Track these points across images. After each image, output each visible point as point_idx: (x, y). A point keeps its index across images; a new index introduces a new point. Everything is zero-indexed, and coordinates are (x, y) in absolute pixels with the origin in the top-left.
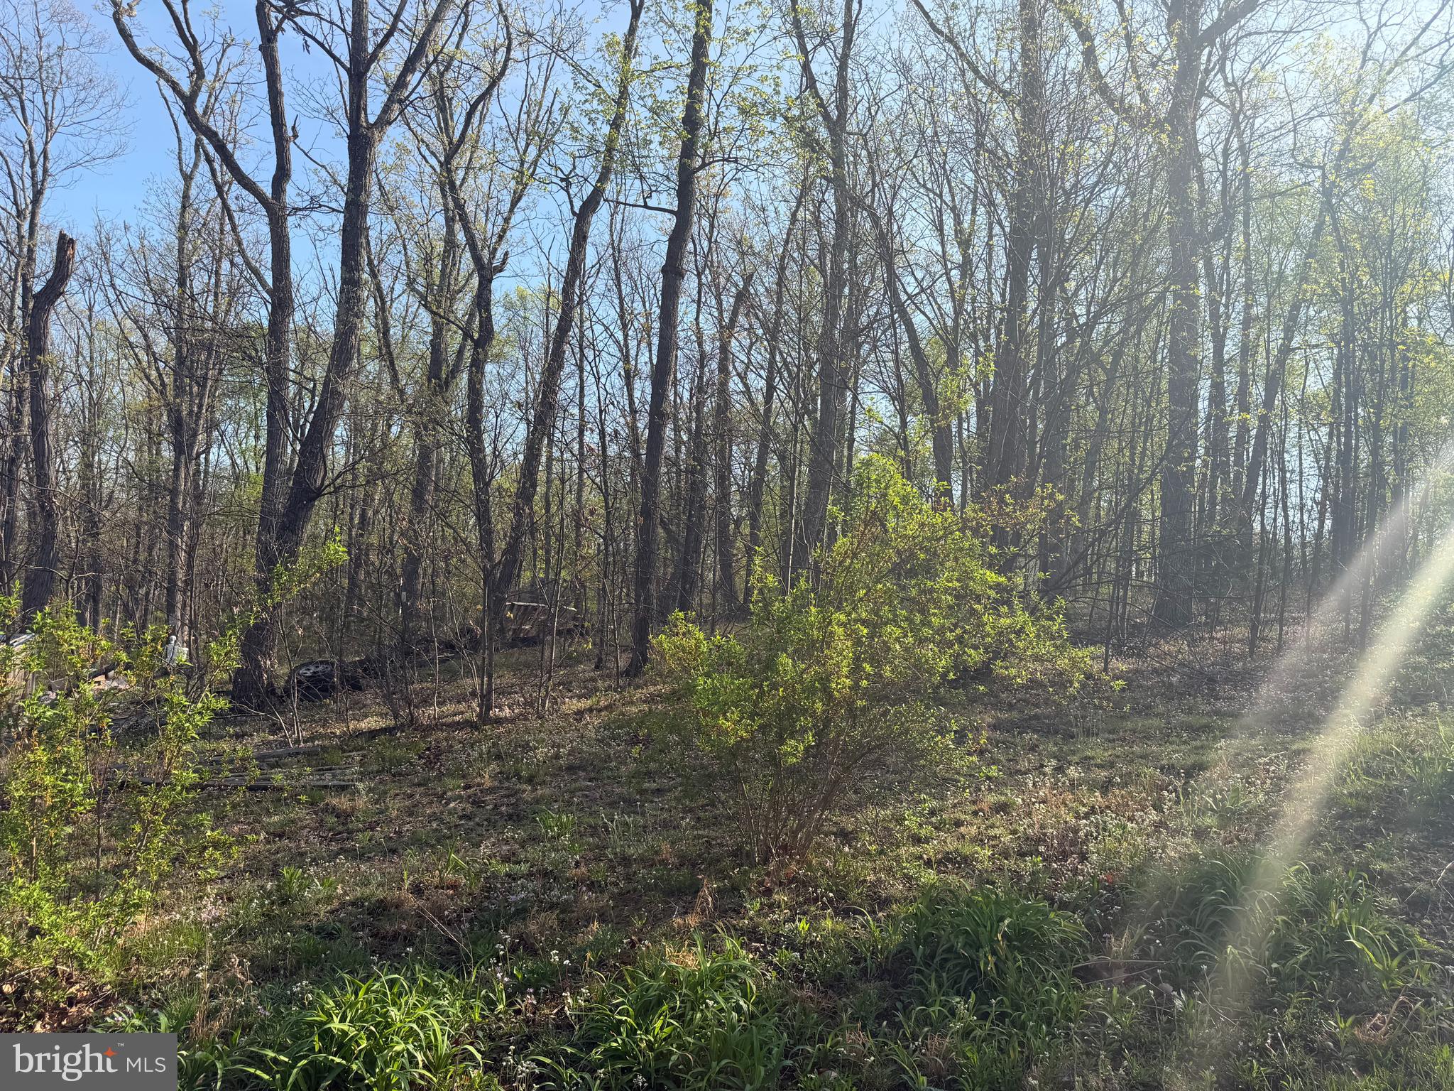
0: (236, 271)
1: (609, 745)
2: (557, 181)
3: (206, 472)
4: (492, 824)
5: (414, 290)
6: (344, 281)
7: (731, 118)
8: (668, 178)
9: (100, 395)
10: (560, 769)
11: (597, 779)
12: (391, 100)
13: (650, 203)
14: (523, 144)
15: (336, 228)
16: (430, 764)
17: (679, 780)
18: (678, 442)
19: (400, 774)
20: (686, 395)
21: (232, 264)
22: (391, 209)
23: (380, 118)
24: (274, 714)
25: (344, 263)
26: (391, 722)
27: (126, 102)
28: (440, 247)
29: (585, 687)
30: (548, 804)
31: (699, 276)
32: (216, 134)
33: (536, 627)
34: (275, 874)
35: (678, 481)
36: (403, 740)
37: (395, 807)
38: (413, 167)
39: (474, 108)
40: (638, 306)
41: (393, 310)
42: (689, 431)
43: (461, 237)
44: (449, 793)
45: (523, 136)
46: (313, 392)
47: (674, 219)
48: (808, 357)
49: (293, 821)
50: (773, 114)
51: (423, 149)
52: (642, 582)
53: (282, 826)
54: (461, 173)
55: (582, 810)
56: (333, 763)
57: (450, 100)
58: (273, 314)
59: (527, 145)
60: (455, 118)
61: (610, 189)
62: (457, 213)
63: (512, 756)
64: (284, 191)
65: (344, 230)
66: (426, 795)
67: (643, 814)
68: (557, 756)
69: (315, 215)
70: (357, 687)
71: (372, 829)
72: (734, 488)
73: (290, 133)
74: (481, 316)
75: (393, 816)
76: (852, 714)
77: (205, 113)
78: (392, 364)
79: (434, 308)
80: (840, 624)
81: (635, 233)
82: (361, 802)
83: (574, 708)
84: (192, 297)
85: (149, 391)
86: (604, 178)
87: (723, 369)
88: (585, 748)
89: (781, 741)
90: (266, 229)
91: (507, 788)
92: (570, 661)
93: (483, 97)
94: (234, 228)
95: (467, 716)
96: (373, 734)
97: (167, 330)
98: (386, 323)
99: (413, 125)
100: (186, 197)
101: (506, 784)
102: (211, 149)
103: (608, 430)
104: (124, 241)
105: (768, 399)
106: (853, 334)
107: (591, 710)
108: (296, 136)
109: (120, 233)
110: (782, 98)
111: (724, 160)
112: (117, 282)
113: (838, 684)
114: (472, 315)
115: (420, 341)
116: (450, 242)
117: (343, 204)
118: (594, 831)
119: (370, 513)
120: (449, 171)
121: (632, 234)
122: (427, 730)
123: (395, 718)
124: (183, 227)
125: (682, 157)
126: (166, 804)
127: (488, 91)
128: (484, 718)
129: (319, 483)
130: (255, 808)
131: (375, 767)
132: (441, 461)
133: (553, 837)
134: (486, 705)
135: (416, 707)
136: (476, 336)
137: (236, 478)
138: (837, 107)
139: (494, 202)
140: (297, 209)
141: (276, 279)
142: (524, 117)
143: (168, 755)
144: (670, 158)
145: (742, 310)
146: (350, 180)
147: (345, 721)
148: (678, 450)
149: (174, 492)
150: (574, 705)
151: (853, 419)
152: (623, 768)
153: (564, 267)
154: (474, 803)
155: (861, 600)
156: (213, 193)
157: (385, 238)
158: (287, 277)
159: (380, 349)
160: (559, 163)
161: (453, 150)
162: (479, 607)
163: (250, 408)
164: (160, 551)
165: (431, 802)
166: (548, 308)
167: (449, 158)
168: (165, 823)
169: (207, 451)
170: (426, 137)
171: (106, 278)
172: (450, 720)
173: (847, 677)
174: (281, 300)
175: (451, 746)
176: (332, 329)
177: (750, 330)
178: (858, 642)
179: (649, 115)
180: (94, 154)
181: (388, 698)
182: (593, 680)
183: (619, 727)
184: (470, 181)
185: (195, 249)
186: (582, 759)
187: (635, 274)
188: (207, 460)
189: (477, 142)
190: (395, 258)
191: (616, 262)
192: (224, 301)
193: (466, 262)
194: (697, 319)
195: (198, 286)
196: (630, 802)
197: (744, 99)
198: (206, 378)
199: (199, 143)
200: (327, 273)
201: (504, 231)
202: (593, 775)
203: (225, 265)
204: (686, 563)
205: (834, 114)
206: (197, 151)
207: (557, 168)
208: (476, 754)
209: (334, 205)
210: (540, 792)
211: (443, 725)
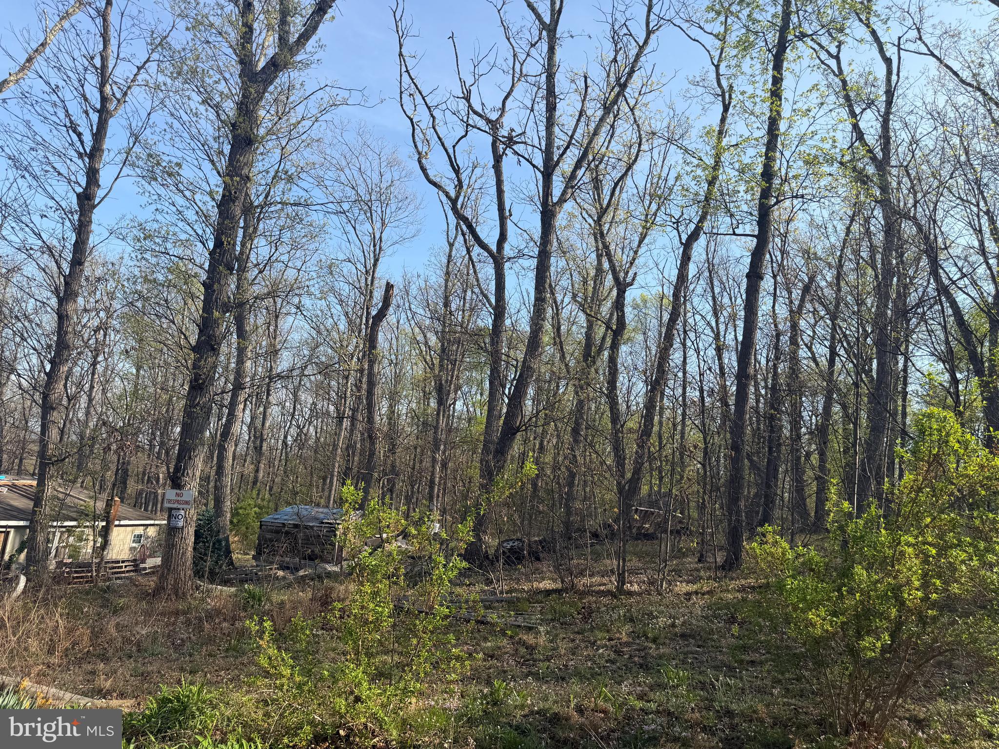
0: (474, 296)
1: (713, 622)
2: (671, 224)
3: (453, 416)
4: (629, 670)
5: (576, 301)
6: (536, 299)
7: (798, 168)
8: (751, 214)
9: (401, 370)
10: (676, 635)
11: (704, 647)
12: (566, 187)
13: (737, 231)
14: (648, 202)
15: (532, 267)
16: (585, 619)
17: (768, 656)
18: (758, 395)
19: (566, 624)
20: (763, 361)
21: (473, 292)
22: (564, 253)
23: (560, 199)
24: (488, 572)
25: (536, 288)
26: (559, 585)
27: (422, 206)
28: (592, 273)
29: (691, 575)
30: (668, 660)
31: (774, 277)
32: (467, 219)
33: (653, 526)
34: (489, 683)
35: (758, 424)
36: (567, 599)
37: (563, 647)
38: (578, 226)
39: (616, 184)
40: (726, 300)
41: (563, 315)
42: (766, 387)
43: (606, 265)
44: (599, 642)
45: (648, 197)
46: (516, 367)
47: (755, 240)
48: (864, 330)
49: (499, 648)
50: (830, 161)
51: (584, 213)
52: (734, 499)
53: (493, 650)
54: (607, 226)
55: (693, 669)
56: (523, 610)
57: (601, 181)
58: (495, 321)
59: (651, 203)
60: (604, 192)
61: (707, 226)
62: (604, 251)
63: (641, 621)
64: (503, 248)
65: (537, 268)
66: (583, 641)
67: (741, 679)
68: (673, 625)
69: (520, 261)
70: (538, 559)
71: (549, 661)
72: (804, 430)
73: (508, 214)
74: (618, 315)
75: (562, 653)
76: (922, 620)
77: (462, 207)
78: (562, 347)
79: (588, 311)
80: (909, 544)
81: (724, 251)
82: (542, 640)
83: (684, 590)
84: (451, 312)
85: (425, 368)
86: (703, 219)
87: (794, 341)
88: (694, 622)
89: (859, 636)
90: (492, 271)
91: (638, 644)
92: (681, 554)
93: (622, 178)
94: (475, 272)
95: (609, 586)
96: (548, 593)
97: (436, 333)
98: (559, 323)
99: (579, 201)
100: (450, 256)
101: (638, 641)
102: (464, 228)
103: (706, 388)
104: (417, 283)
105: (832, 362)
106: (903, 313)
107: (696, 593)
108: (511, 215)
109: (415, 279)
110: (838, 150)
111: (793, 197)
112: (412, 306)
113: (910, 594)
114: (612, 315)
115: (578, 333)
116: (599, 269)
117: (537, 253)
118: (703, 686)
119: (545, 443)
120: (600, 226)
121: (722, 252)
122: (583, 594)
123: (562, 583)
124: (448, 273)
125: (760, 199)
126: (430, 627)
127: (626, 174)
128: (620, 590)
129: (518, 424)
130: (477, 635)
131: (550, 617)
132: (590, 409)
133: (673, 686)
134: (622, 581)
135: (575, 577)
136: (614, 327)
137: (470, 420)
138: (882, 150)
139: (627, 242)
140: (510, 258)
141: (497, 301)
142: (648, 185)
143: (432, 594)
144: (752, 200)
145: (808, 298)
146: (542, 238)
147: (530, 581)
148: (758, 401)
149: (436, 428)
150: (682, 588)
151: (905, 378)
152: (723, 641)
153: (674, 279)
154: (615, 651)
155: (927, 526)
156: (465, 252)
157: (559, 270)
158: (504, 299)
159: (554, 338)
160: (673, 212)
161: (603, 212)
162: (616, 510)
163: (479, 378)
164: (427, 463)
165: (587, 647)
166: (661, 305)
167: (600, 218)
168: (430, 640)
169: (454, 404)
170: (586, 206)
171: (407, 305)
172: (597, 588)
173: (917, 589)
174: (499, 311)
175: (599, 608)
176: (528, 329)
177: (815, 312)
178: (925, 561)
179: (737, 173)
180: (405, 237)
181: (557, 568)
182: (698, 570)
183: (719, 609)
184: (613, 230)
185: (454, 285)
186: (692, 630)
187: (724, 279)
188: (454, 408)
189: (618, 205)
190: (565, 282)
191: (710, 272)
192: (467, 314)
193: (609, 280)
194: (773, 307)
195: (453, 306)
196: (731, 669)
197: (809, 155)
198: (456, 360)
199: (458, 224)
200: (525, 294)
201: (634, 259)
202: (700, 643)
203: (469, 293)
204: (768, 486)
205: (880, 155)
206: (457, 229)
207: (671, 216)
208: (615, 616)
209: (531, 254)
210: (662, 651)
211: (593, 591)
